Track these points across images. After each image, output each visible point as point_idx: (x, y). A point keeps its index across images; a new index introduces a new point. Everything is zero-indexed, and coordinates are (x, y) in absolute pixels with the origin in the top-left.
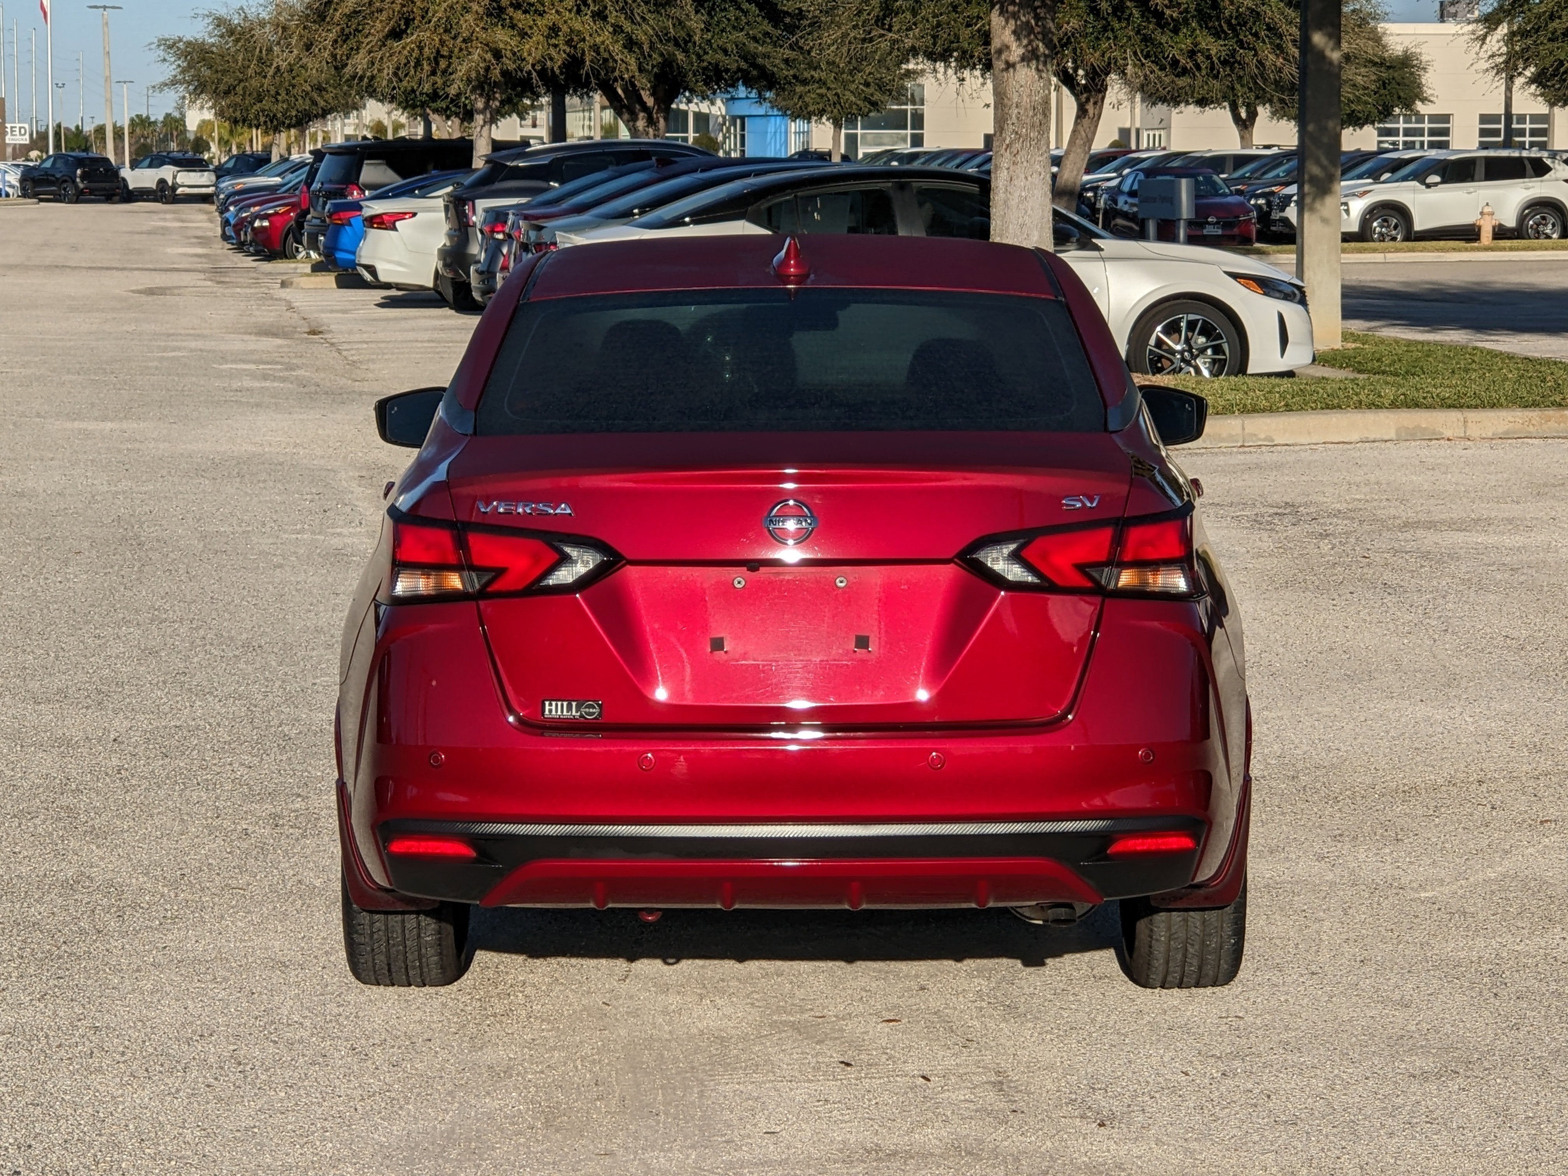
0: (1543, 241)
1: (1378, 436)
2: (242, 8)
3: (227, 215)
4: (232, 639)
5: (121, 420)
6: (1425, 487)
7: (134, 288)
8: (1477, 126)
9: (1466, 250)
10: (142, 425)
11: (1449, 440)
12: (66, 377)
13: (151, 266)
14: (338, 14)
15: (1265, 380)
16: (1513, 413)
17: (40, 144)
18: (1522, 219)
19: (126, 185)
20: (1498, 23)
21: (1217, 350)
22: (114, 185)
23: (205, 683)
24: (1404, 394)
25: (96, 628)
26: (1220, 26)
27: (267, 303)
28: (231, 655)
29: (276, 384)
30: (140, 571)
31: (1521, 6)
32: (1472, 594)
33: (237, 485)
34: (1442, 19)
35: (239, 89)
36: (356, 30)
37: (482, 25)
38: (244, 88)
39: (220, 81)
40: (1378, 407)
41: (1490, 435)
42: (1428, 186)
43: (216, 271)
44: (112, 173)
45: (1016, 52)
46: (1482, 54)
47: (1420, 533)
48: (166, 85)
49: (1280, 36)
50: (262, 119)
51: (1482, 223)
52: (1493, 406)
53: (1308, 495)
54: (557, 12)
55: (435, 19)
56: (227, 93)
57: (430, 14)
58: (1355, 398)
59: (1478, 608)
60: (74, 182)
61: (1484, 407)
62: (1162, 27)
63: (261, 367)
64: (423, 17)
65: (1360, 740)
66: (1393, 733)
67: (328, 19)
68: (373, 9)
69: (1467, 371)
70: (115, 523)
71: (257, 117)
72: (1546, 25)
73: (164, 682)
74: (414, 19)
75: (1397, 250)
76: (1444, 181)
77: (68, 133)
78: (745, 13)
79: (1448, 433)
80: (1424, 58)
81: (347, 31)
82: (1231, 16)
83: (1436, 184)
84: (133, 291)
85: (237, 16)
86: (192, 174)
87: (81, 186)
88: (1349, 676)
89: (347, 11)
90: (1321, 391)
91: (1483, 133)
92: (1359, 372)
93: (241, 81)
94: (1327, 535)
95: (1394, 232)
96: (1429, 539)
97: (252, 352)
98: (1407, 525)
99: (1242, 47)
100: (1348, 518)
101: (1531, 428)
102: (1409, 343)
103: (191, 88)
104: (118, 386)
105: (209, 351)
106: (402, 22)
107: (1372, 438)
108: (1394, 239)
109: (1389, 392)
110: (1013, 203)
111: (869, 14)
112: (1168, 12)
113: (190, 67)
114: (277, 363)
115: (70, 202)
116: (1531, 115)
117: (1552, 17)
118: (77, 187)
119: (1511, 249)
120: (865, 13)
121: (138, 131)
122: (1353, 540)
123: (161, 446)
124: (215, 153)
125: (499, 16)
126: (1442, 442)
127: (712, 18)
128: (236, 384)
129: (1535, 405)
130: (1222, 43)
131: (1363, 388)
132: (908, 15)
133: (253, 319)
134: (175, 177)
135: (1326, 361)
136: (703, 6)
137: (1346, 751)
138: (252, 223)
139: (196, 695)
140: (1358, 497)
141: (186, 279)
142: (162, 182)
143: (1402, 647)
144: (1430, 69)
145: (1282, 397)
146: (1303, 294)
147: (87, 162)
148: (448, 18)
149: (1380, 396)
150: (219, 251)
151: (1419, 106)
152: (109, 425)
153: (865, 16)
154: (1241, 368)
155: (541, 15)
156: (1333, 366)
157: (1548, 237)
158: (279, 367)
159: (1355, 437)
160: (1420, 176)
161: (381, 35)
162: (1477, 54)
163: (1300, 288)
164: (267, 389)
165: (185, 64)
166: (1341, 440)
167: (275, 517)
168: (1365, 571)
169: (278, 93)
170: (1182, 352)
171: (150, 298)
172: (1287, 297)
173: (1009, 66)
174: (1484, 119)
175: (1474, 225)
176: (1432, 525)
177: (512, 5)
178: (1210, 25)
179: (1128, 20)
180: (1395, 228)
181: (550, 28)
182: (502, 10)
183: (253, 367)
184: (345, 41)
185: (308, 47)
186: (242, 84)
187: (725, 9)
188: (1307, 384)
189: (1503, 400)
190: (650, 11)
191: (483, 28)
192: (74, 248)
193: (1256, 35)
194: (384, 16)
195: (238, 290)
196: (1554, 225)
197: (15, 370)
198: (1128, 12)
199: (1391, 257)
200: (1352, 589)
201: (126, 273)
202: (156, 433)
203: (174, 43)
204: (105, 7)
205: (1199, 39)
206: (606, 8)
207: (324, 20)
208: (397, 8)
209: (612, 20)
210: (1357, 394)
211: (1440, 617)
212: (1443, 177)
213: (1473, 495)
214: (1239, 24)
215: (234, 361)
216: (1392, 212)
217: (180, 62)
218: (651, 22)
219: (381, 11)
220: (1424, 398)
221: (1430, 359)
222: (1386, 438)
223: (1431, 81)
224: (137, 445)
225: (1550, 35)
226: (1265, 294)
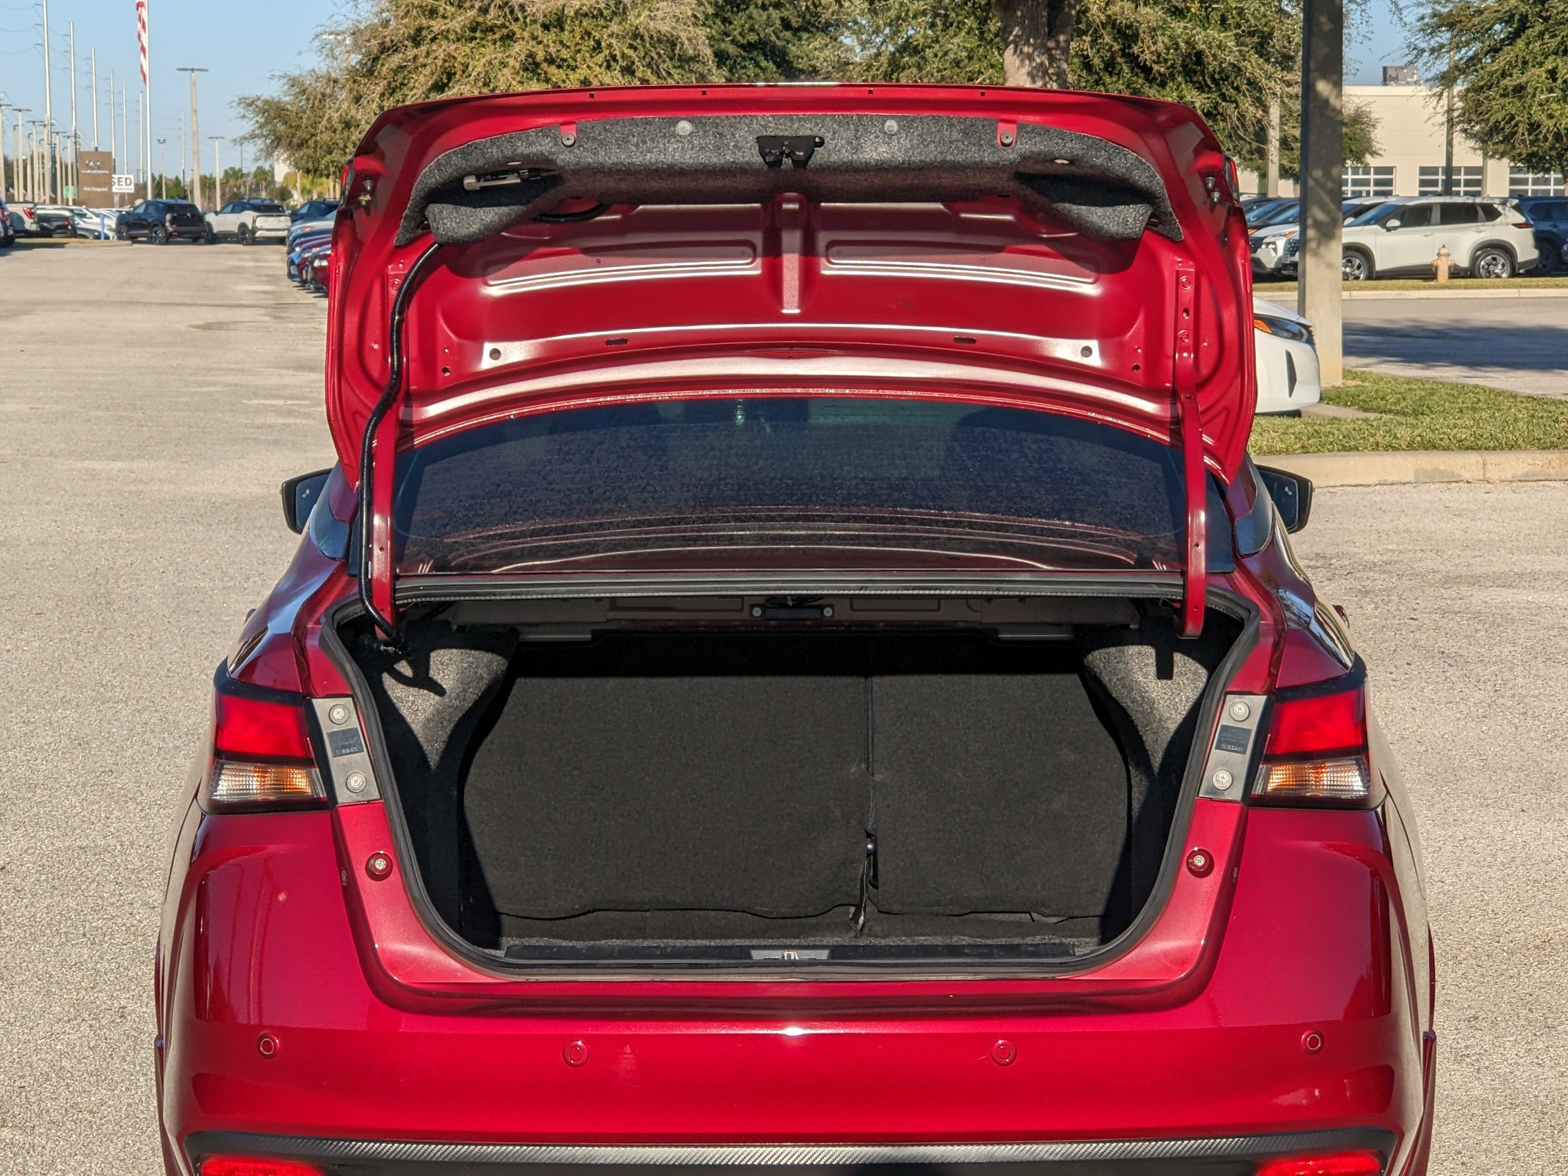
0: (1493, 280)
1: (1396, 479)
2: (314, 70)
3: (292, 255)
4: (176, 724)
5: (133, 459)
6: (1458, 536)
7: (194, 323)
8: (1417, 177)
9: (1425, 288)
10: (153, 464)
11: (1468, 482)
12: (94, 414)
13: (219, 302)
14: (384, 69)
15: (1277, 420)
16: (1533, 456)
17: (141, 193)
18: (1474, 260)
19: (211, 229)
20: (1454, 80)
22: (200, 228)
23: (130, 785)
24: (1419, 435)
25: (29, 711)
26: (1205, 81)
27: (314, 338)
28: (171, 745)
29: (298, 421)
30: (100, 636)
31: (1474, 65)
32: (1541, 666)
33: (231, 532)
34: (1385, 82)
35: (311, 143)
36: (402, 84)
37: (518, 79)
38: (316, 142)
39: (294, 135)
40: (1395, 449)
41: (1509, 477)
42: (1389, 230)
43: (280, 306)
44: (198, 218)
46: (1438, 109)
47: (1465, 589)
48: (245, 138)
49: (1260, 90)
50: (332, 169)
51: (1439, 263)
52: (1511, 448)
53: (1338, 545)
54: (588, 67)
55: (474, 74)
56: (300, 146)
57: (470, 69)
58: (1371, 440)
59: (1551, 683)
60: (164, 225)
61: (1503, 449)
62: (1150, 82)
63: (289, 402)
64: (464, 72)
65: (1464, 867)
66: (1501, 858)
67: (376, 74)
68: (418, 64)
69: (1474, 410)
70: (91, 578)
71: (327, 167)
72: (1498, 82)
73: (84, 785)
74: (455, 74)
75: (1362, 289)
76: (1403, 225)
77: (170, 183)
78: (764, 70)
79: (1467, 476)
80: (1373, 116)
81: (393, 85)
82: (1214, 71)
83: (1395, 228)
84: (193, 327)
85: (309, 77)
86: (271, 219)
87: (170, 229)
88: (1431, 775)
89: (393, 66)
90: (1336, 432)
91: (1423, 183)
92: (1366, 410)
93: (313, 135)
94: (1367, 592)
95: (1357, 272)
96: (1478, 597)
97: (285, 387)
98: (1448, 581)
99: (1224, 100)
100: (1385, 572)
101: (1551, 471)
102: (1409, 381)
103: (268, 141)
104: (143, 422)
105: (242, 386)
106: (445, 77)
107: (1390, 480)
108: (1357, 278)
109: (1404, 433)
111: (878, 70)
112: (1156, 67)
113: (267, 122)
114: (306, 398)
115: (160, 244)
116: (1466, 168)
117: (1503, 75)
118: (166, 230)
119: (1466, 287)
120: (874, 69)
121: (232, 181)
122: (1395, 598)
123: (165, 488)
124: (297, 199)
125: (533, 71)
126: (1461, 484)
127: (734, 74)
128: (259, 421)
129: (1554, 446)
130: (1205, 96)
131: (1378, 428)
132: (914, 70)
133: (296, 354)
134: (254, 222)
135: (1331, 399)
136: (724, 64)
137: (1452, 884)
138: (312, 263)
139: (117, 802)
140: (1390, 547)
141: (247, 314)
142: (243, 226)
143: (1482, 736)
144: (1379, 126)
145: (1298, 438)
146: (1310, 333)
147: (176, 208)
148: (487, 72)
149: (1396, 437)
150: (285, 289)
151: (1368, 158)
152: (119, 465)
153: (874, 71)
155: (573, 69)
156: (1338, 404)
157: (1498, 276)
158: (307, 402)
159: (1373, 480)
160: (1381, 220)
161: (425, 88)
162: (1435, 108)
163: (1306, 327)
164: (289, 425)
165: (263, 120)
166: (1359, 482)
167: (261, 570)
168: (1418, 636)
169: (346, 147)
171: (206, 333)
172: (1295, 337)
174: (1424, 171)
175: (1431, 265)
176: (1476, 581)
177: (546, 60)
178: (1195, 79)
179: (1118, 74)
180: (1359, 267)
181: (582, 82)
182: (537, 65)
183: (281, 402)
184: (391, 94)
185: (357, 99)
186: (314, 138)
187: (745, 67)
188: (1320, 425)
189: (1520, 441)
190: (674, 67)
191: (519, 82)
192: (153, 286)
193: (1237, 89)
194: (427, 71)
195: (291, 325)
196: (1503, 265)
197: (46, 407)
198: (1118, 68)
199: (1356, 294)
200: (1409, 660)
201: (194, 308)
202: (165, 473)
203: (253, 102)
204: (193, 70)
205: (1185, 92)
206: (633, 63)
207: (372, 74)
208: (439, 63)
209: (639, 74)
210: (1373, 435)
211: (1513, 696)
212: (1402, 220)
213: (1509, 545)
214: (1221, 79)
215: (265, 397)
216: (1355, 253)
217: (257, 118)
218: (676, 77)
219: (425, 66)
220: (1441, 440)
221: (1435, 398)
222: (1404, 480)
223: (1379, 136)
224: (141, 487)
225: (1501, 91)
226: (1274, 334)
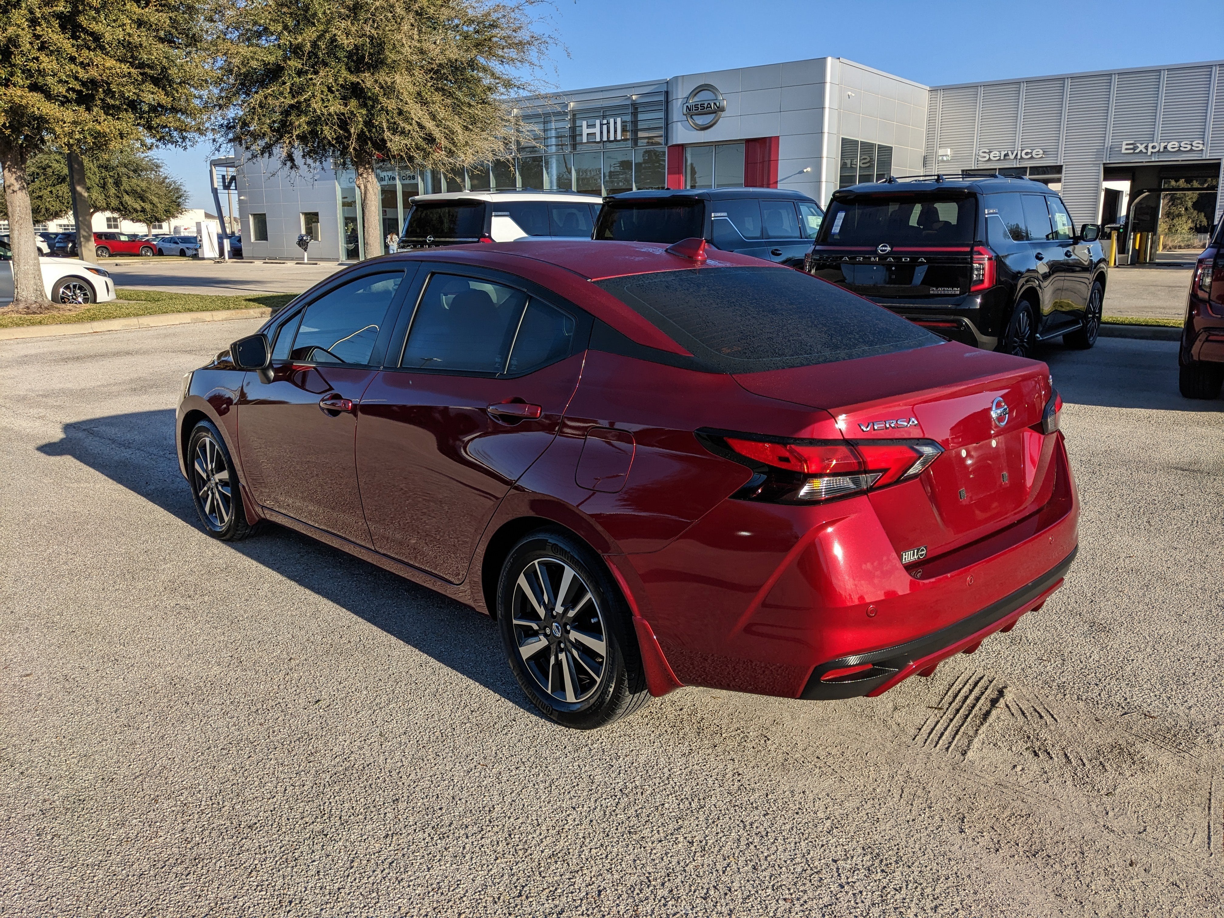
15: (103, 305)
21: (85, 294)
45: (17, 186)
79: (208, 320)
110: (22, 243)
154: (95, 301)
170: (72, 296)
173: (14, 191)
226: (98, 275)
